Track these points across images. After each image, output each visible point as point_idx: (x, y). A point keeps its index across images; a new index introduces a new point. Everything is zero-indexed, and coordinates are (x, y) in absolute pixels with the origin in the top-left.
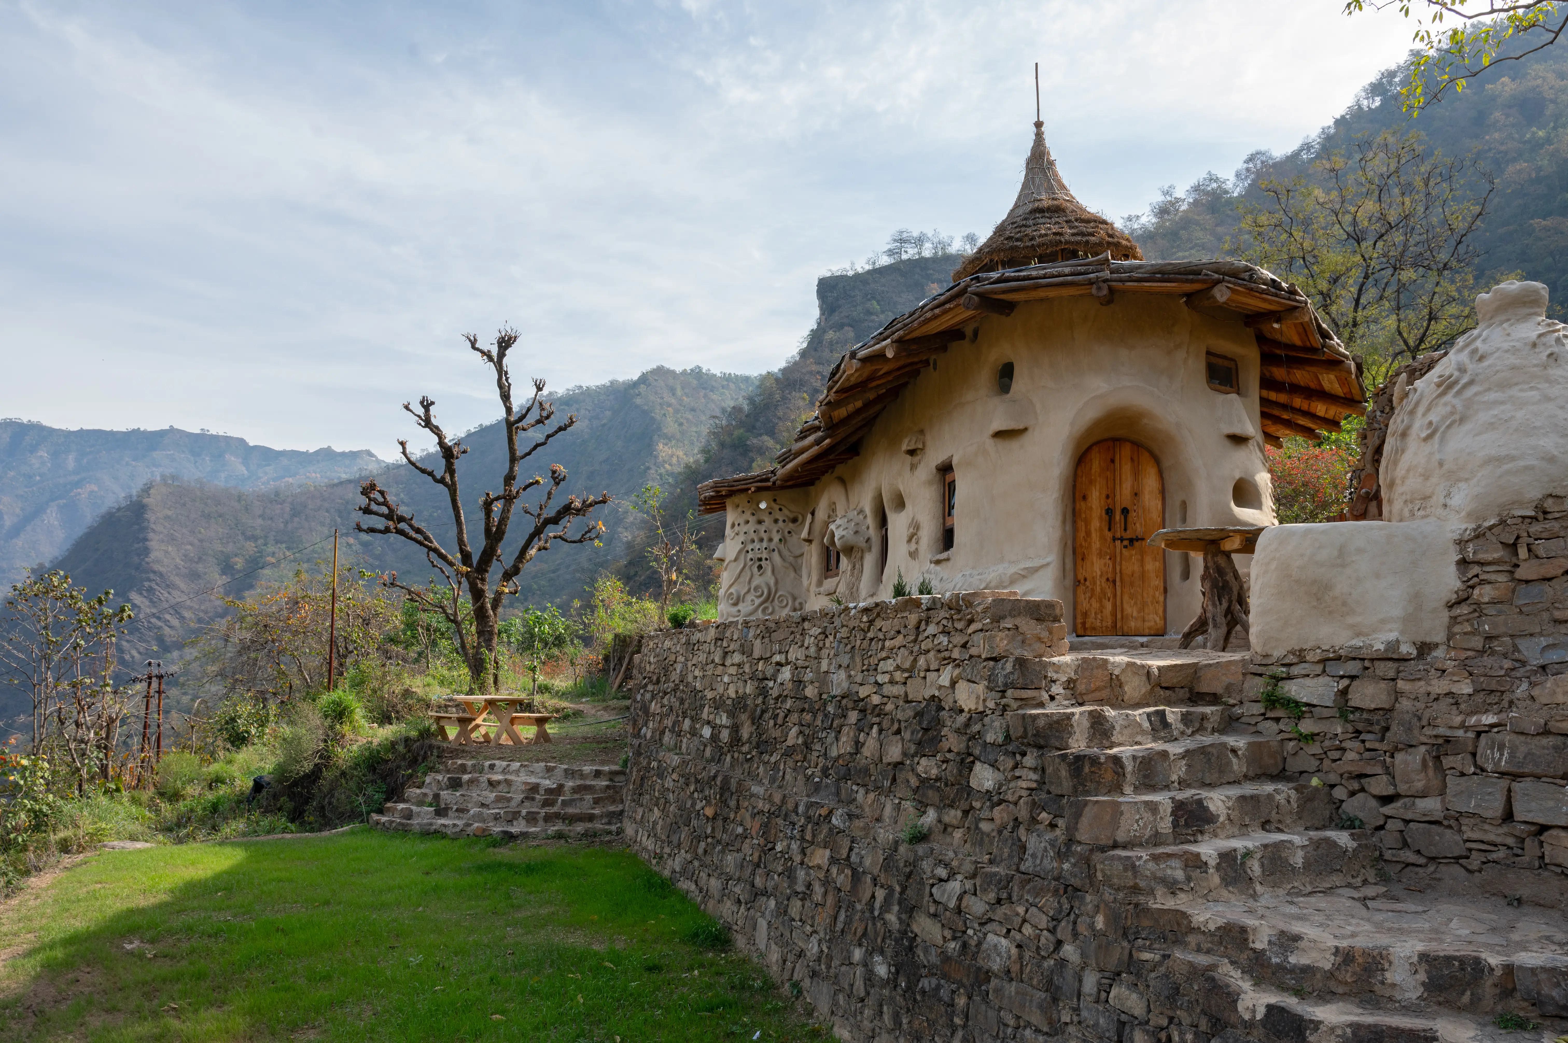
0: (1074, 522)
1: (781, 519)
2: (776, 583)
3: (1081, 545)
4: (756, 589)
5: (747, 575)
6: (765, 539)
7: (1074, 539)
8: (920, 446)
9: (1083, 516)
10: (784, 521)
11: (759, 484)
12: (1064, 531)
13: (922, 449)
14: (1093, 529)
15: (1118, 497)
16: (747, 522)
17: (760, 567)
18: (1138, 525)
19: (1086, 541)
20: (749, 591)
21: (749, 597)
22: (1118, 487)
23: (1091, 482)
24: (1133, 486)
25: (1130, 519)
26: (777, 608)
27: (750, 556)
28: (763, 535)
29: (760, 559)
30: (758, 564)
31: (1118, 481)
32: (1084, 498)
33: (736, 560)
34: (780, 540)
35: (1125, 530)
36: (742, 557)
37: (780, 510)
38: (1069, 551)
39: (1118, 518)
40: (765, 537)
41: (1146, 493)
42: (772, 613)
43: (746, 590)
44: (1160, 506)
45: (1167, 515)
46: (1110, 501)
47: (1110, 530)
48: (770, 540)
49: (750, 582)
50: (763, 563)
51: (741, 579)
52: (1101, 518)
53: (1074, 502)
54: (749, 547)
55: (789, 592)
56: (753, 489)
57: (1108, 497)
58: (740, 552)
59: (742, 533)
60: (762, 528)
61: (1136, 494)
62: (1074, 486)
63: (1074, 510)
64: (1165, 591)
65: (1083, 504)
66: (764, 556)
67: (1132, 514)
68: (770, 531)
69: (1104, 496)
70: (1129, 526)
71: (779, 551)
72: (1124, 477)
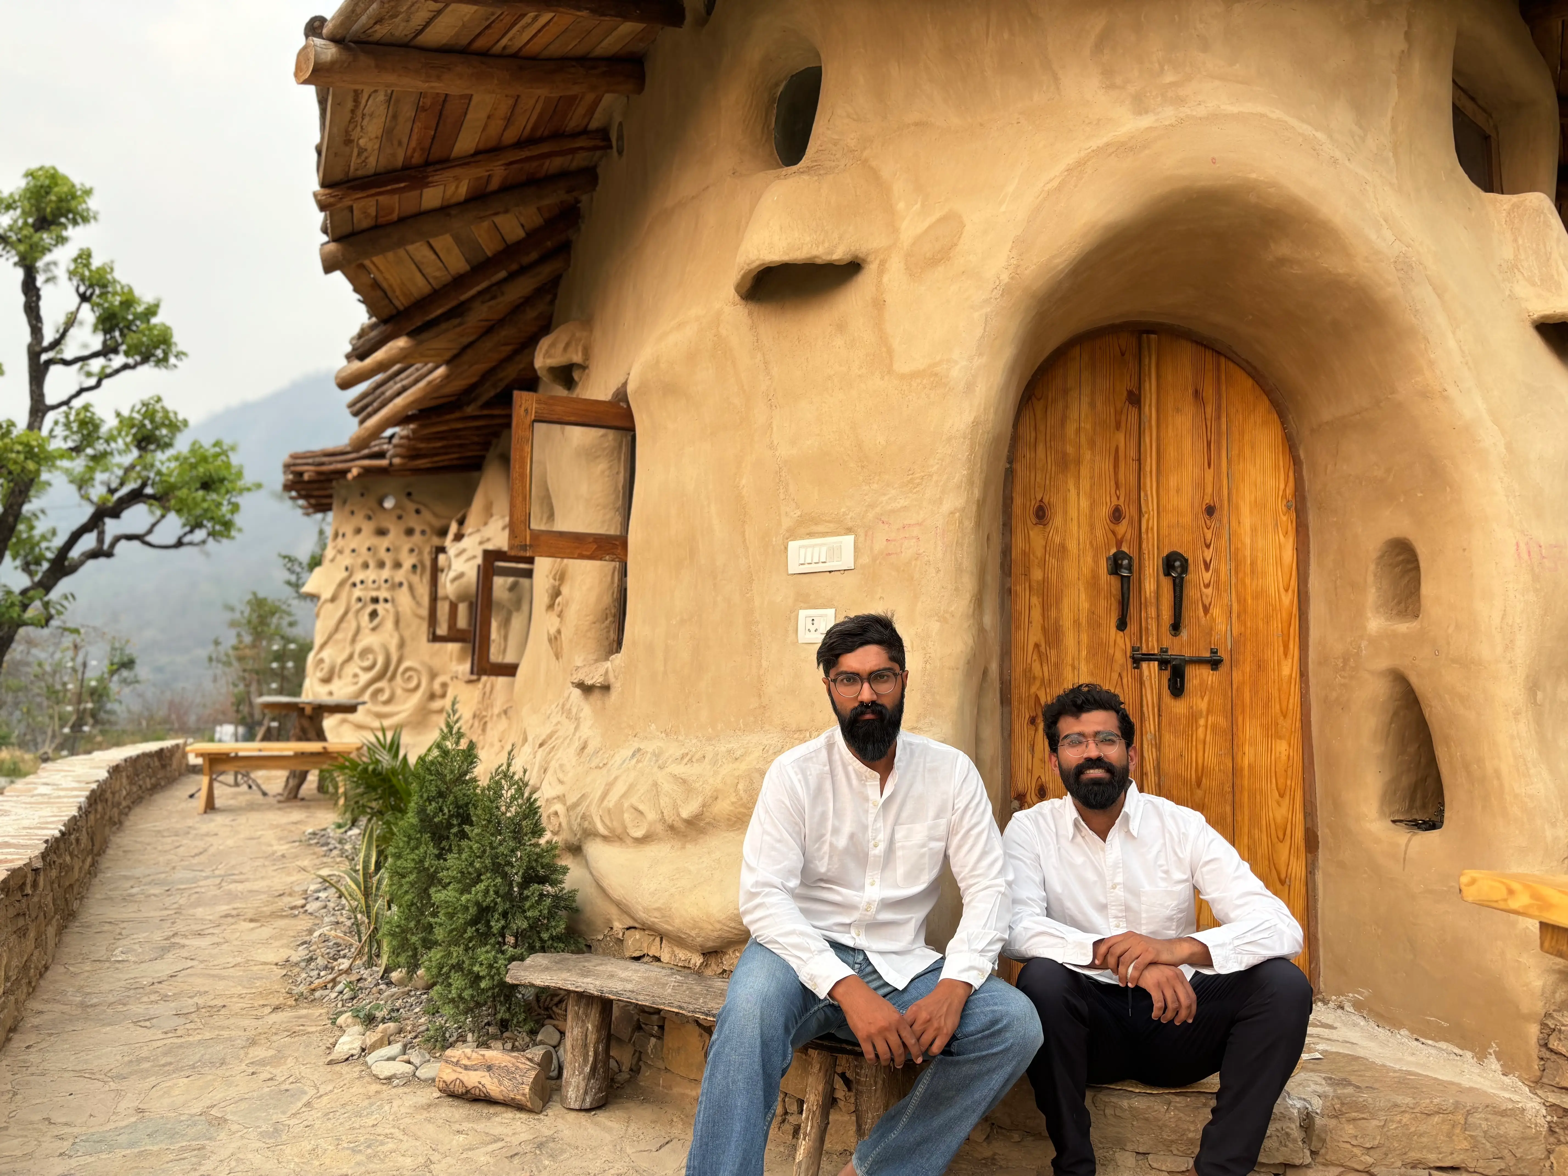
0: (1007, 594)
1: (418, 530)
2: (402, 645)
3: (1028, 673)
4: (364, 653)
5: (350, 625)
6: (389, 564)
7: (1006, 652)
8: (577, 358)
9: (1037, 574)
10: (423, 532)
11: (367, 462)
12: (981, 630)
13: (583, 367)
14: (1067, 623)
15: (1150, 520)
16: (358, 531)
17: (374, 614)
18: (1216, 612)
19: (1042, 657)
20: (350, 658)
21: (352, 668)
22: (1150, 484)
23: (1065, 464)
24: (1201, 485)
25: (1191, 593)
26: (399, 692)
27: (357, 592)
28: (383, 554)
29: (375, 600)
30: (370, 608)
31: (1150, 464)
32: (1041, 514)
33: (333, 599)
34: (414, 567)
35: (1176, 627)
36: (344, 595)
37: (418, 512)
38: (993, 699)
39: (1149, 586)
40: (388, 559)
41: (1245, 510)
42: (388, 702)
43: (345, 655)
44: (1289, 554)
45: (1315, 583)
46: (1123, 528)
47: (1122, 625)
48: (398, 565)
49: (354, 640)
50: (380, 607)
51: (339, 636)
52: (1093, 583)
53: (1007, 527)
54: (357, 578)
55: (423, 663)
56: (355, 472)
57: (1117, 515)
58: (342, 584)
59: (347, 551)
60: (383, 543)
61: (1210, 511)
62: (1010, 475)
63: (1006, 552)
64: (1311, 842)
65: (1036, 535)
66: (382, 594)
67: (1197, 577)
68: (397, 550)
69: (1104, 511)
70: (1192, 613)
71: (411, 588)
72: (1171, 453)
